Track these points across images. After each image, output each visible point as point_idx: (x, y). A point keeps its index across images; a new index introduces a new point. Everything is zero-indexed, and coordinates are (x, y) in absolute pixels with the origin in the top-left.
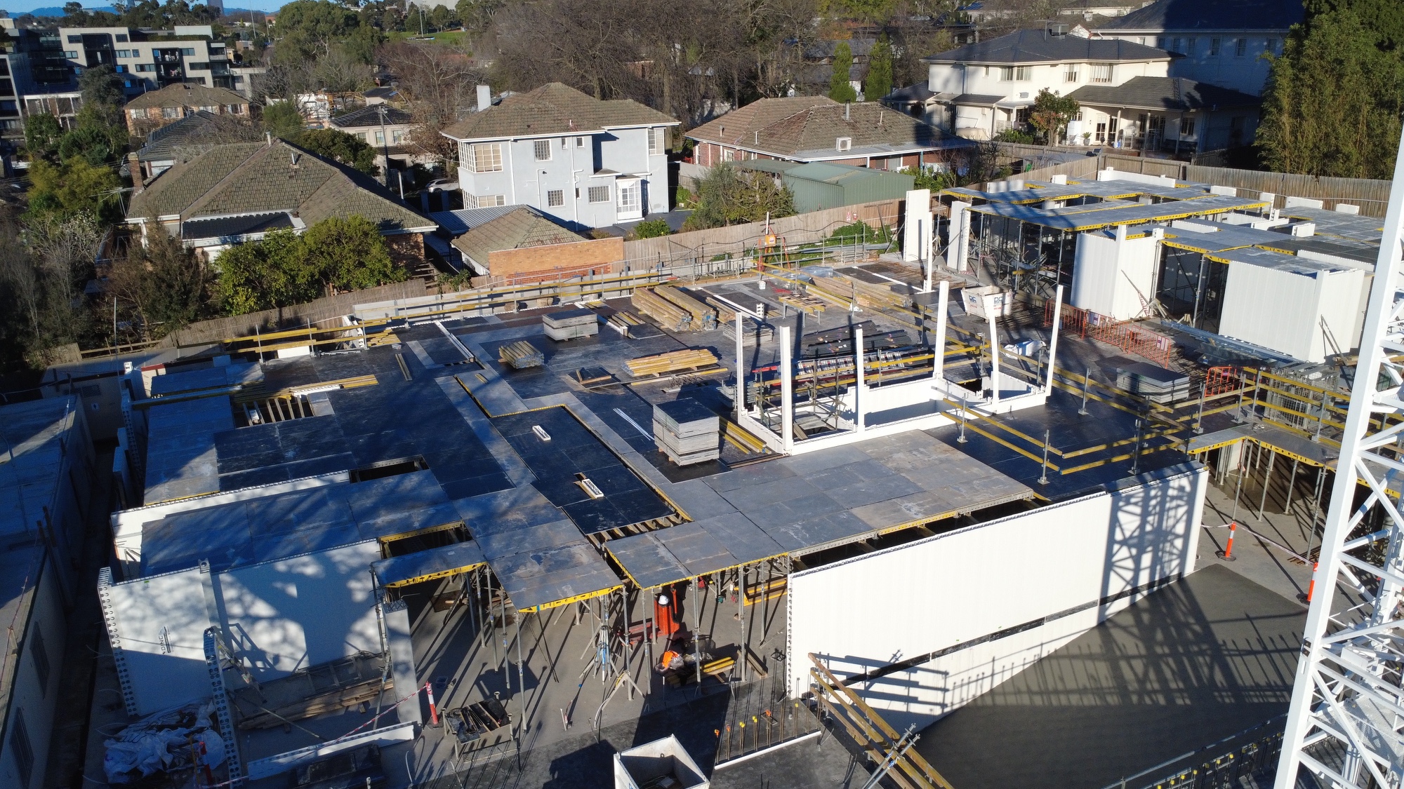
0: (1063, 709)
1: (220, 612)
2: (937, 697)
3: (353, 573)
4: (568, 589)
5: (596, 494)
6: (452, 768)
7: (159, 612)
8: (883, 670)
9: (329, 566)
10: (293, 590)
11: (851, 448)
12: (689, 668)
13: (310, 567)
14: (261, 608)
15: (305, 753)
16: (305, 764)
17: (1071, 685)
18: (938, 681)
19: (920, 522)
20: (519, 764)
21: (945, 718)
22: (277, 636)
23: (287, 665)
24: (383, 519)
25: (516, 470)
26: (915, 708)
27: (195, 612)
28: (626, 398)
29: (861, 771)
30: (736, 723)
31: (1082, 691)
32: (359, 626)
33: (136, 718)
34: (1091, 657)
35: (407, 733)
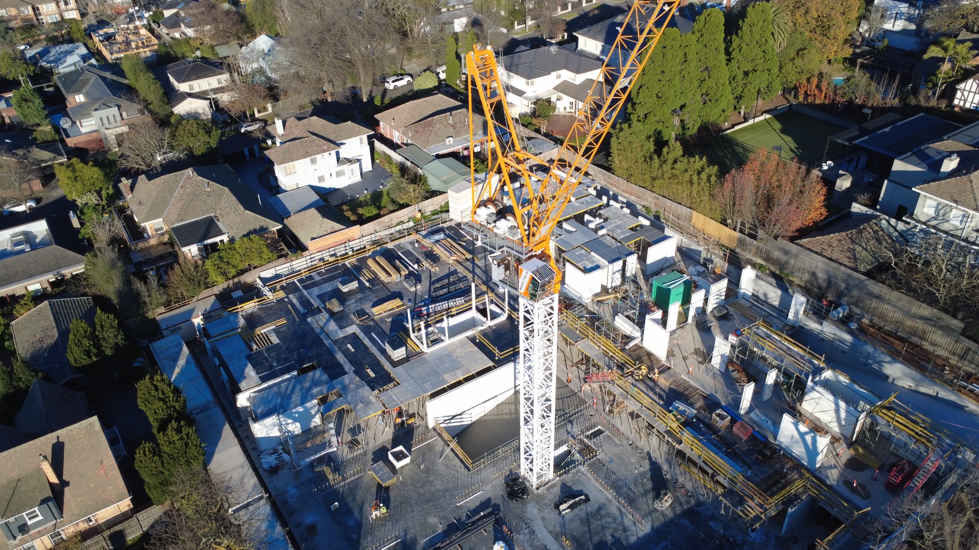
0: (501, 419)
1: (280, 425)
2: (470, 419)
3: (312, 408)
4: (371, 411)
5: (372, 375)
6: (349, 457)
7: (266, 427)
8: (453, 417)
9: (306, 408)
10: (297, 415)
11: (445, 348)
12: (403, 422)
13: (300, 409)
14: (290, 421)
15: (313, 458)
16: (314, 460)
17: (504, 412)
18: (469, 416)
19: (461, 378)
20: (365, 454)
21: (472, 424)
22: (294, 426)
23: (296, 433)
24: (315, 391)
25: (348, 367)
26: (463, 423)
27: (275, 425)
28: (374, 327)
29: (446, 447)
30: (416, 437)
31: (507, 414)
32: (313, 420)
33: (262, 452)
34: (511, 403)
35: (335, 449)
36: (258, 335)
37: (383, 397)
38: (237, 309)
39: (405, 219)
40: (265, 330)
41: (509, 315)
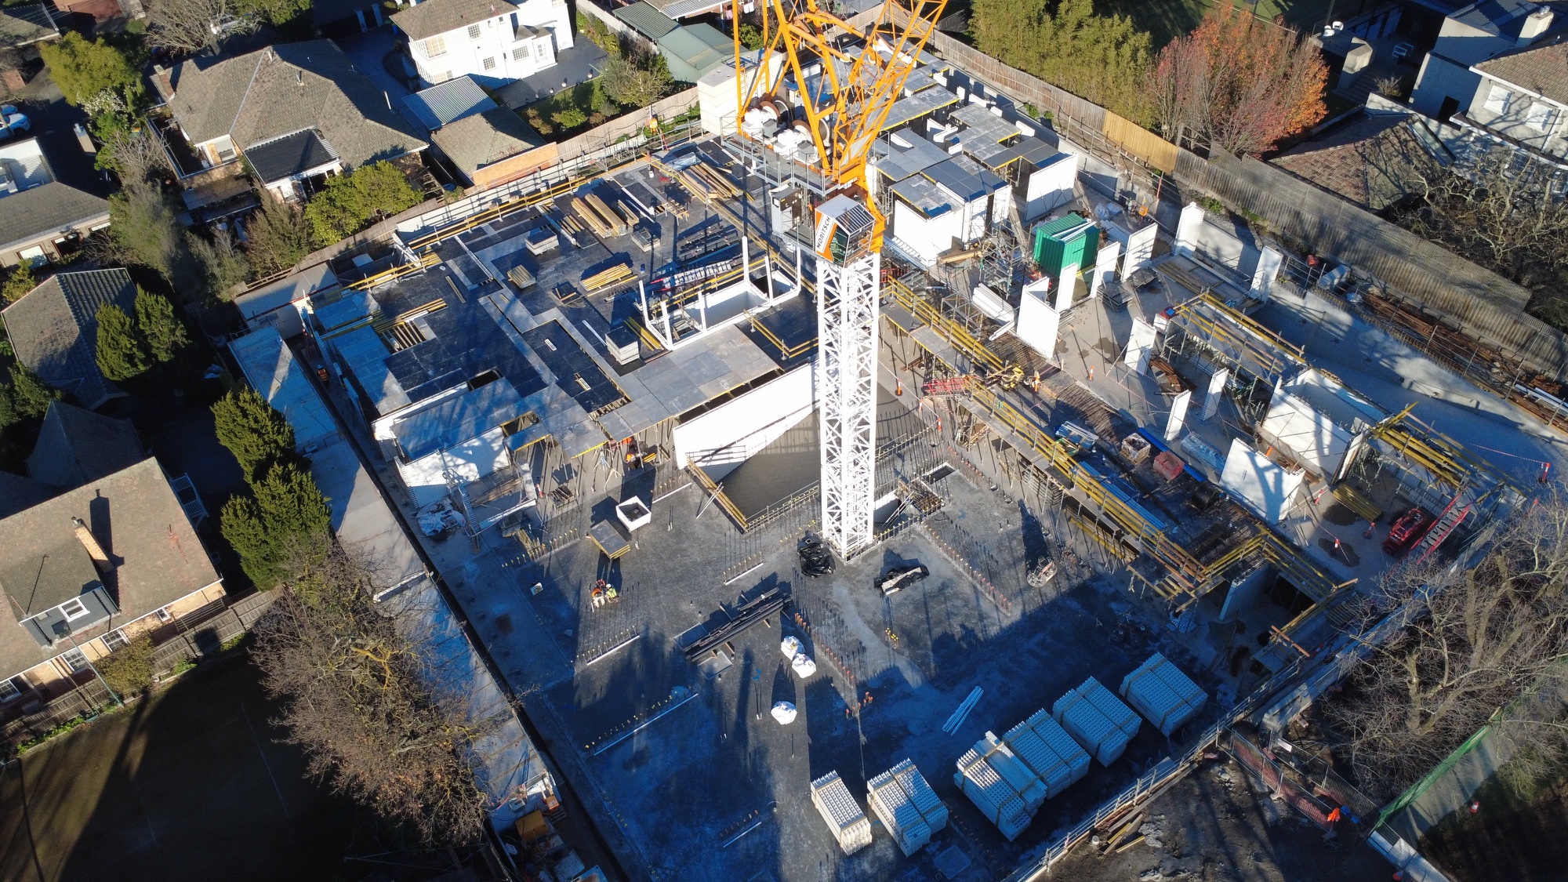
0: (792, 454)
1: (445, 467)
2: (743, 454)
3: (493, 441)
4: (587, 445)
5: (587, 387)
6: (555, 515)
7: (424, 471)
8: (717, 451)
9: (484, 441)
10: (470, 452)
11: (701, 343)
12: (638, 460)
13: (475, 442)
14: (460, 461)
15: (499, 517)
16: (501, 520)
17: (797, 443)
18: (742, 449)
19: (728, 390)
20: (580, 510)
21: (746, 461)
22: (467, 469)
23: (472, 479)
24: (497, 413)
25: (547, 375)
26: (732, 461)
27: (437, 468)
28: (588, 311)
29: (706, 497)
30: (659, 483)
31: (800, 446)
32: (497, 459)
33: (419, 509)
34: (807, 429)
35: (533, 503)
36: (401, 327)
37: (606, 421)
38: (365, 284)
39: (632, 131)
40: (412, 319)
41: (802, 287)
